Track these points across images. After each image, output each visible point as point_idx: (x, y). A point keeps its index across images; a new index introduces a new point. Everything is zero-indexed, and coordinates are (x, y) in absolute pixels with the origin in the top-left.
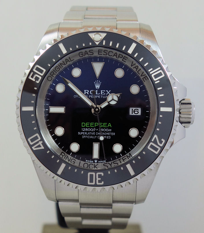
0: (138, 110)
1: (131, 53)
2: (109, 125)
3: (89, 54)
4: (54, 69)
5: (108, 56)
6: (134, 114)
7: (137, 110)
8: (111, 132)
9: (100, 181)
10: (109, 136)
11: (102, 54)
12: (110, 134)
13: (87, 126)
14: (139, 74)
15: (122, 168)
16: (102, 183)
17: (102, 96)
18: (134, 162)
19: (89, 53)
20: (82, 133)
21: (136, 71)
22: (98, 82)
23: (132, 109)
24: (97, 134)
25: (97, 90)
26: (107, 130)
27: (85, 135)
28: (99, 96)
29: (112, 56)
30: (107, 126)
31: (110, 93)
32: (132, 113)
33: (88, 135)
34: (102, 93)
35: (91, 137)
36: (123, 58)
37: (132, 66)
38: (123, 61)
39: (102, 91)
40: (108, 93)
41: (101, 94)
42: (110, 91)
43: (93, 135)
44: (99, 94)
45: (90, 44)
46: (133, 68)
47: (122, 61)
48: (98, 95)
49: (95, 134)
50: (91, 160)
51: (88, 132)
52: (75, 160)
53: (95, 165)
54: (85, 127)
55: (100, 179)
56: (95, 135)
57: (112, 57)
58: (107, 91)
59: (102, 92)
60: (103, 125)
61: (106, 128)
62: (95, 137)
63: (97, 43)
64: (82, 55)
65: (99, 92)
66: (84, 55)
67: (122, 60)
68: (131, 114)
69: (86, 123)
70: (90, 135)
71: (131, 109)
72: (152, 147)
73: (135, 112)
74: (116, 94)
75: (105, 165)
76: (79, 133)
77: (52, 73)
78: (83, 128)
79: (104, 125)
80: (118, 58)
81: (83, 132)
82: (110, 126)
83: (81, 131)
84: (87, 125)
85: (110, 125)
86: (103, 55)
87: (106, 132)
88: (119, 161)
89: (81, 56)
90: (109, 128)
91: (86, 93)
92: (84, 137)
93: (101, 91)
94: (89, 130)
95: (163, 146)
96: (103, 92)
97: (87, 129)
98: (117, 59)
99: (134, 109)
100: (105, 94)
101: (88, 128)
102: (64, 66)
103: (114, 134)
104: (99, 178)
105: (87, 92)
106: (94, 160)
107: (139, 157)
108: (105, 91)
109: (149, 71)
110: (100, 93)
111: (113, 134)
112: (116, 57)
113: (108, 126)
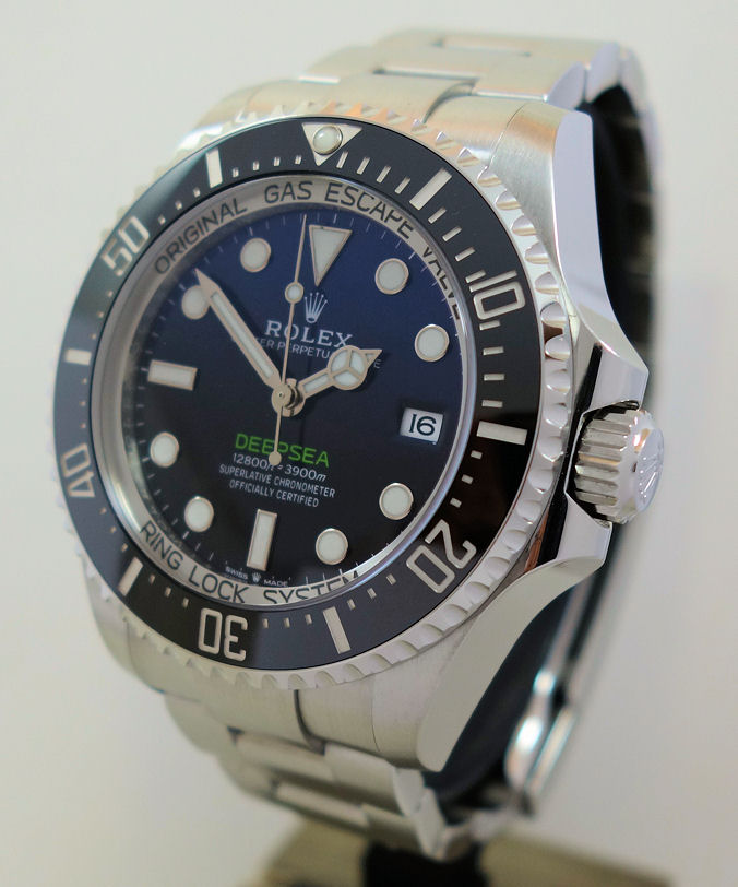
0: (434, 422)
1: (419, 208)
2: (323, 457)
3: (296, 195)
4: (182, 236)
5: (354, 208)
6: (416, 434)
7: (430, 422)
8: (324, 484)
9: (235, 648)
10: (314, 496)
11: (336, 201)
12: (319, 489)
13: (253, 447)
14: (446, 288)
15: (309, 619)
16: (238, 653)
17: (320, 353)
18: (351, 604)
19: (298, 192)
20: (232, 470)
21: (438, 274)
22: (319, 296)
23: (415, 416)
24: (278, 481)
25: (307, 325)
26: (312, 475)
27: (241, 479)
28: (309, 350)
29: (368, 209)
30: (315, 459)
31: (348, 343)
32: (411, 431)
33: (247, 481)
34: (324, 341)
35: (258, 490)
36: (401, 222)
37: (425, 255)
38: (402, 233)
39: (325, 334)
40: (343, 341)
41: (319, 342)
42: (349, 336)
43: (263, 484)
44: (312, 341)
45: (298, 161)
46: (430, 263)
47: (398, 234)
48: (309, 345)
49: (272, 481)
50: (243, 572)
51: (250, 469)
52: (182, 558)
53: (239, 589)
54: (245, 452)
55: (235, 639)
56: (271, 486)
57: (366, 214)
58: (339, 335)
59: (321, 337)
60: (301, 452)
61: (309, 467)
62: (268, 492)
63: (320, 160)
64: (274, 197)
65: (313, 334)
66: (280, 196)
67: (399, 230)
68: (406, 430)
69: (252, 438)
70: (256, 482)
71: (409, 415)
72: (423, 562)
73: (422, 428)
74: (361, 348)
75: (268, 594)
76: (223, 469)
77: (174, 248)
78: (239, 451)
79: (305, 454)
80: (386, 221)
81: (236, 465)
82: (326, 461)
83: (230, 463)
84: (252, 443)
85: (324, 459)
86: (339, 204)
87: (307, 480)
88: (316, 590)
89: (271, 198)
90: (320, 468)
91: (272, 332)
92: (234, 484)
93: (322, 332)
94: (255, 462)
95: (465, 568)
96: (327, 338)
97: (248, 460)
98: (382, 222)
99: (420, 414)
100: (330, 344)
101: (253, 455)
102: (213, 228)
103: (331, 494)
104: (232, 634)
105: (276, 330)
106: (250, 571)
107: (372, 593)
108: (332, 334)
109: (468, 280)
110: (316, 341)
111: (328, 494)
112: (380, 214)
113: (320, 460)
